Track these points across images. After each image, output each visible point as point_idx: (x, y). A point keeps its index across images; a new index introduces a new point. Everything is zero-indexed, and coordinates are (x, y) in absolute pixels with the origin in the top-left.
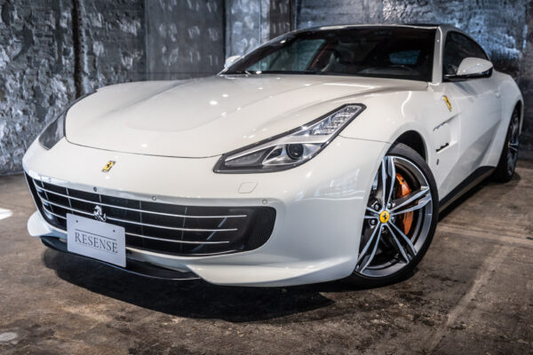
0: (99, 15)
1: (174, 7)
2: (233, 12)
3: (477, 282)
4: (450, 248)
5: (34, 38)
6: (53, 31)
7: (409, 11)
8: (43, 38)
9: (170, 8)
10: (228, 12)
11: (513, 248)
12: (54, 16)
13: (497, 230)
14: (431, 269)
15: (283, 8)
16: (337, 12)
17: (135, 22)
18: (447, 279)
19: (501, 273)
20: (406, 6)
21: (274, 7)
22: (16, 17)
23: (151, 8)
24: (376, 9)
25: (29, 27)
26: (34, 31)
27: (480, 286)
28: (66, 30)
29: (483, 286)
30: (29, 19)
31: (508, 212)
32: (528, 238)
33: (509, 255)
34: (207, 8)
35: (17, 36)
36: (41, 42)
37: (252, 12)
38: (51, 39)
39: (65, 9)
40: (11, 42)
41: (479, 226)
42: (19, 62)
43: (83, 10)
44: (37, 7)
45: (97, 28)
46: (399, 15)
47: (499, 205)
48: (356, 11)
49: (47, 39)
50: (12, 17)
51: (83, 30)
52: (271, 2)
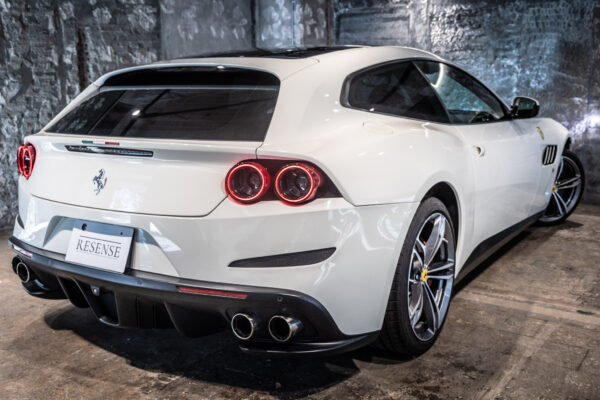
0: (109, 48)
1: (195, 36)
2: (263, 38)
3: (507, 373)
4: (484, 326)
5: (34, 77)
6: (55, 68)
7: (461, 35)
8: (44, 77)
9: (191, 37)
10: (258, 39)
11: (558, 326)
12: (57, 52)
13: (544, 300)
14: (456, 355)
15: (320, 33)
16: (379, 36)
17: (150, 54)
18: (472, 369)
19: (539, 360)
20: (456, 29)
21: (309, 32)
22: (12, 54)
23: (168, 37)
24: (423, 33)
25: (28, 65)
26: (33, 69)
27: (509, 378)
28: (70, 67)
29: (513, 379)
30: (28, 56)
31: (561, 276)
32: (580, 312)
33: (552, 336)
34: (233, 35)
35: (14, 75)
36: (41, 81)
37: (283, 38)
38: (53, 77)
39: (69, 43)
40: (7, 82)
41: (523, 295)
42: (16, 103)
43: (90, 43)
44: (38, 43)
45: (107, 63)
46: (449, 39)
47: (553, 265)
48: (400, 35)
49: (48, 77)
50: (8, 55)
51: (90, 65)
52: (305, 27)
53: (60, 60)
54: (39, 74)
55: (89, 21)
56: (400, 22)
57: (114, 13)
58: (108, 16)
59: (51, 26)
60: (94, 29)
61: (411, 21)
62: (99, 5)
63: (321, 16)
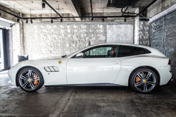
12: (85, 45)
15: (146, 37)
21: (141, 38)
30: (80, 46)
34: (127, 39)
39: (87, 43)
44: (82, 44)
50: (77, 46)
52: (139, 36)
55: (91, 40)
56: (161, 33)
58: (95, 38)
59: (84, 41)
62: (93, 37)
63: (147, 33)
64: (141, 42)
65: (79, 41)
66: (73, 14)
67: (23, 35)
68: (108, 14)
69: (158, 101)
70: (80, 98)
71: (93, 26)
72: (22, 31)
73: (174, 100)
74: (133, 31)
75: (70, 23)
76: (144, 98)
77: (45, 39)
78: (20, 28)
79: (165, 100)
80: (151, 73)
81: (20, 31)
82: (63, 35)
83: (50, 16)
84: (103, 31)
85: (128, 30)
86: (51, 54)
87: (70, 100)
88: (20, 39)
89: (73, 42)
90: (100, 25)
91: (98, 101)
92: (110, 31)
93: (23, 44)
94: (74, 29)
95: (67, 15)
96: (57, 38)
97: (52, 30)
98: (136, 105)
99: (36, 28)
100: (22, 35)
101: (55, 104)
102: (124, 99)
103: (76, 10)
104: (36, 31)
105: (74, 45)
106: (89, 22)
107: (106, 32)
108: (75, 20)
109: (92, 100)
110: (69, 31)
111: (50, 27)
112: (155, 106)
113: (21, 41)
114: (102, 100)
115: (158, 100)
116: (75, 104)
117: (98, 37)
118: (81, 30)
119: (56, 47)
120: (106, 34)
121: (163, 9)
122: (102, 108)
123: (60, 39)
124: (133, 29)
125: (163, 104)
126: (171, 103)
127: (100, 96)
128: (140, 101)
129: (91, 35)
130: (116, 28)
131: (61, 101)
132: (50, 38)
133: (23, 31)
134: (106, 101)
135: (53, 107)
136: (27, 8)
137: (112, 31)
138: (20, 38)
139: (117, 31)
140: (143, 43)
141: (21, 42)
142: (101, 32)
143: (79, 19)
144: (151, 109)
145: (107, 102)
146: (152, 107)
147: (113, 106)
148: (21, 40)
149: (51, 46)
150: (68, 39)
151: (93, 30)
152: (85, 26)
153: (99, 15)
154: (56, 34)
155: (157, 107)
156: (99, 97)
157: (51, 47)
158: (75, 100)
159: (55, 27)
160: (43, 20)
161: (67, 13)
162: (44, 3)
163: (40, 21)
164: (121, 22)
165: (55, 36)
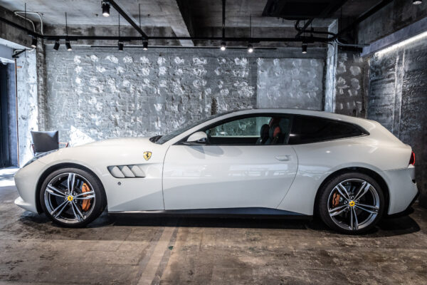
0: (227, 105)
1: (278, 98)
6: (201, 113)
8: (196, 117)
9: (275, 99)
12: (202, 107)
15: (353, 93)
21: (342, 93)
22: (184, 109)
23: (260, 99)
25: (190, 112)
26: (192, 114)
28: (208, 113)
30: (190, 109)
35: (184, 116)
39: (208, 104)
40: (181, 118)
43: (218, 104)
44: (194, 104)
45: (225, 111)
49: (198, 117)
50: (182, 109)
52: (338, 90)
53: (203, 111)
54: (194, 116)
55: (219, 95)
56: (392, 83)
57: (231, 91)
58: (227, 91)
59: (200, 98)
60: (220, 97)
61: (396, 82)
62: (223, 88)
63: (355, 83)
64: (342, 105)
65: (187, 98)
66: (175, 30)
67: (45, 80)
68: (262, 32)
69: (385, 253)
70: (198, 243)
71: (224, 60)
72: (41, 68)
73: (421, 251)
74: (321, 76)
75: (165, 51)
76: (352, 246)
77: (101, 92)
78: (37, 61)
79: (401, 250)
80: (369, 185)
81: (38, 68)
82: (147, 81)
83: (115, 34)
84: (247, 73)
85: (308, 73)
86: (117, 128)
87: (174, 250)
88: (38, 90)
89: (173, 99)
90: (240, 58)
91: (242, 252)
92: (266, 73)
93: (46, 101)
94: (175, 66)
95: (158, 31)
96: (132, 89)
97: (120, 69)
98: (334, 263)
99: (79, 61)
100: (41, 79)
101: (138, 259)
102: (303, 247)
103: (183, 22)
104: (79, 69)
105: (175, 108)
106: (212, 50)
107: (256, 77)
108: (178, 44)
109: (228, 250)
110: (163, 71)
111: (115, 60)
112: (380, 265)
113: (38, 94)
114: (251, 249)
115: (385, 249)
116: (188, 260)
117: (236, 89)
118: (194, 70)
119: (130, 110)
120: (256, 82)
121: (398, 27)
122: (254, 271)
123: (139, 92)
124: (321, 69)
125: (396, 261)
126: (415, 257)
127: (247, 240)
128: (344, 254)
129: (219, 83)
130: (281, 66)
131: (152, 252)
132: (113, 88)
133: (45, 70)
134: (263, 253)
135: (134, 267)
136: (57, 11)
137: (271, 74)
138: (38, 87)
139: (283, 74)
140: (345, 106)
141: (41, 97)
142: (243, 76)
143: (190, 43)
144: (369, 273)
145: (263, 256)
146: (371, 267)
147: (279, 265)
148: (40, 92)
149: (116, 109)
150: (161, 92)
151: (222, 71)
152: (203, 60)
153: (238, 34)
154: (128, 78)
155: (382, 267)
156: (243, 241)
157: (117, 111)
158: (185, 249)
159: (128, 60)
160: (97, 43)
161: (159, 25)
162: (108, 3)
163: (90, 46)
164: (294, 52)
165: (126, 83)
